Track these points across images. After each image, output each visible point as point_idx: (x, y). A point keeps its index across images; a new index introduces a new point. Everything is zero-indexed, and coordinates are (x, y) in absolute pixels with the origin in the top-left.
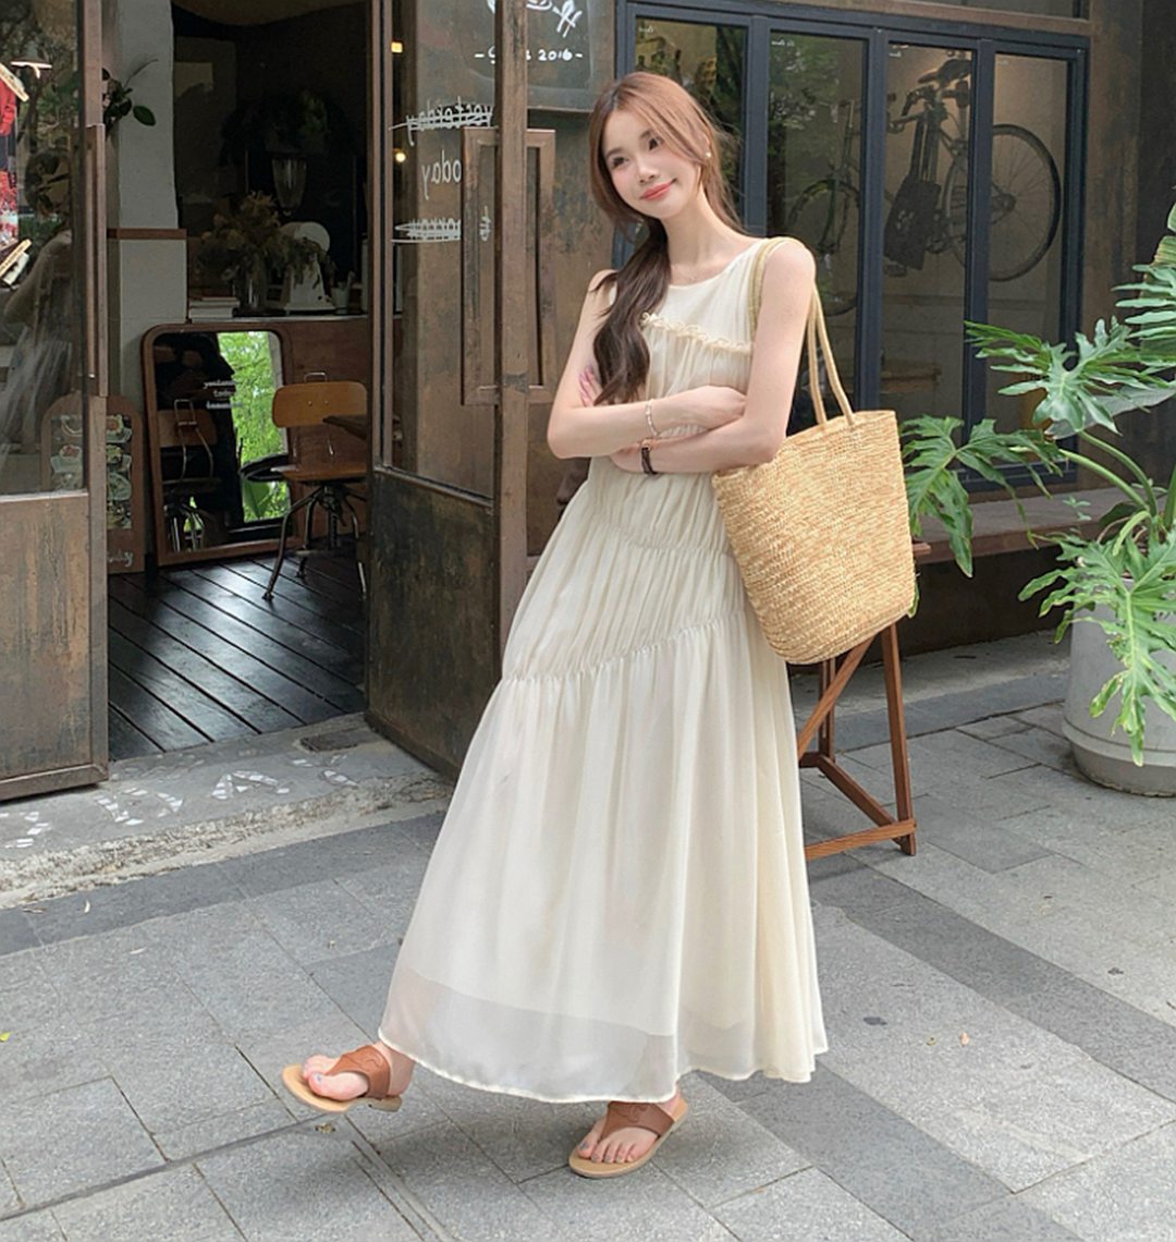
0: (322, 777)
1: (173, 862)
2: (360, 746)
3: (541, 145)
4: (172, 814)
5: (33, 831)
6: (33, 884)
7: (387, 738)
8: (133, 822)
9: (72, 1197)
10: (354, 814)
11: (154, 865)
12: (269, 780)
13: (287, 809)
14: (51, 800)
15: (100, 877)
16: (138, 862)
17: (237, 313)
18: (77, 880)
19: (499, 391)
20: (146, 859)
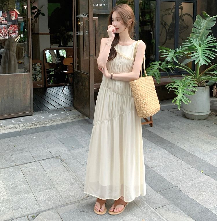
0: (65, 114)
1: (42, 126)
2: (72, 111)
3: (96, 20)
4: (42, 119)
5: (22, 121)
6: (21, 128)
7: (76, 109)
8: (36, 120)
9: (22, 164)
10: (70, 120)
11: (39, 126)
12: (57, 115)
13: (59, 119)
14: (25, 117)
15: (31, 128)
16: (37, 126)
17: (59, 47)
18: (28, 128)
19: (89, 57)
20: (38, 125)
